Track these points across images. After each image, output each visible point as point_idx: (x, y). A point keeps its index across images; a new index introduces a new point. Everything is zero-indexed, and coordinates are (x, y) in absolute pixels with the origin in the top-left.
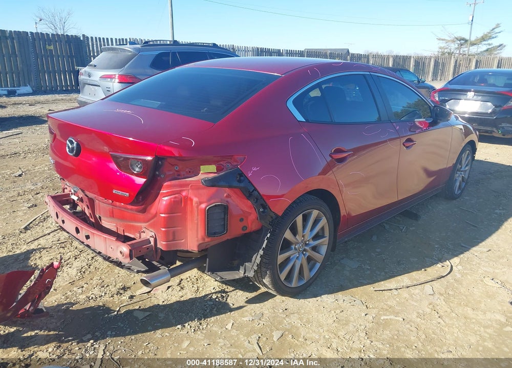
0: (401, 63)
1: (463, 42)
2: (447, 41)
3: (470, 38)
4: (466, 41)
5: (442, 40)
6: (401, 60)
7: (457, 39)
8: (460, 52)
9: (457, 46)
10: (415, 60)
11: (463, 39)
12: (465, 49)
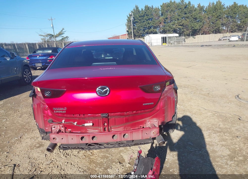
0: (32, 47)
1: (51, 36)
2: (44, 36)
3: (54, 34)
4: (53, 36)
5: (41, 35)
6: (32, 45)
7: (48, 35)
8: (51, 40)
9: (49, 38)
10: (38, 45)
11: (51, 35)
12: (53, 39)
